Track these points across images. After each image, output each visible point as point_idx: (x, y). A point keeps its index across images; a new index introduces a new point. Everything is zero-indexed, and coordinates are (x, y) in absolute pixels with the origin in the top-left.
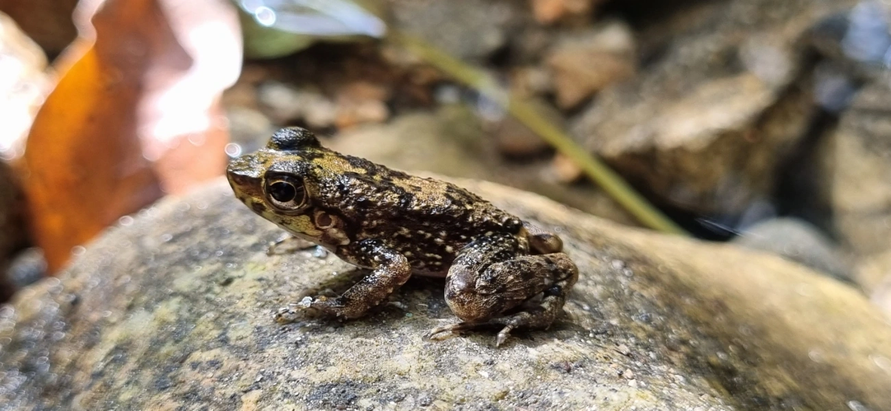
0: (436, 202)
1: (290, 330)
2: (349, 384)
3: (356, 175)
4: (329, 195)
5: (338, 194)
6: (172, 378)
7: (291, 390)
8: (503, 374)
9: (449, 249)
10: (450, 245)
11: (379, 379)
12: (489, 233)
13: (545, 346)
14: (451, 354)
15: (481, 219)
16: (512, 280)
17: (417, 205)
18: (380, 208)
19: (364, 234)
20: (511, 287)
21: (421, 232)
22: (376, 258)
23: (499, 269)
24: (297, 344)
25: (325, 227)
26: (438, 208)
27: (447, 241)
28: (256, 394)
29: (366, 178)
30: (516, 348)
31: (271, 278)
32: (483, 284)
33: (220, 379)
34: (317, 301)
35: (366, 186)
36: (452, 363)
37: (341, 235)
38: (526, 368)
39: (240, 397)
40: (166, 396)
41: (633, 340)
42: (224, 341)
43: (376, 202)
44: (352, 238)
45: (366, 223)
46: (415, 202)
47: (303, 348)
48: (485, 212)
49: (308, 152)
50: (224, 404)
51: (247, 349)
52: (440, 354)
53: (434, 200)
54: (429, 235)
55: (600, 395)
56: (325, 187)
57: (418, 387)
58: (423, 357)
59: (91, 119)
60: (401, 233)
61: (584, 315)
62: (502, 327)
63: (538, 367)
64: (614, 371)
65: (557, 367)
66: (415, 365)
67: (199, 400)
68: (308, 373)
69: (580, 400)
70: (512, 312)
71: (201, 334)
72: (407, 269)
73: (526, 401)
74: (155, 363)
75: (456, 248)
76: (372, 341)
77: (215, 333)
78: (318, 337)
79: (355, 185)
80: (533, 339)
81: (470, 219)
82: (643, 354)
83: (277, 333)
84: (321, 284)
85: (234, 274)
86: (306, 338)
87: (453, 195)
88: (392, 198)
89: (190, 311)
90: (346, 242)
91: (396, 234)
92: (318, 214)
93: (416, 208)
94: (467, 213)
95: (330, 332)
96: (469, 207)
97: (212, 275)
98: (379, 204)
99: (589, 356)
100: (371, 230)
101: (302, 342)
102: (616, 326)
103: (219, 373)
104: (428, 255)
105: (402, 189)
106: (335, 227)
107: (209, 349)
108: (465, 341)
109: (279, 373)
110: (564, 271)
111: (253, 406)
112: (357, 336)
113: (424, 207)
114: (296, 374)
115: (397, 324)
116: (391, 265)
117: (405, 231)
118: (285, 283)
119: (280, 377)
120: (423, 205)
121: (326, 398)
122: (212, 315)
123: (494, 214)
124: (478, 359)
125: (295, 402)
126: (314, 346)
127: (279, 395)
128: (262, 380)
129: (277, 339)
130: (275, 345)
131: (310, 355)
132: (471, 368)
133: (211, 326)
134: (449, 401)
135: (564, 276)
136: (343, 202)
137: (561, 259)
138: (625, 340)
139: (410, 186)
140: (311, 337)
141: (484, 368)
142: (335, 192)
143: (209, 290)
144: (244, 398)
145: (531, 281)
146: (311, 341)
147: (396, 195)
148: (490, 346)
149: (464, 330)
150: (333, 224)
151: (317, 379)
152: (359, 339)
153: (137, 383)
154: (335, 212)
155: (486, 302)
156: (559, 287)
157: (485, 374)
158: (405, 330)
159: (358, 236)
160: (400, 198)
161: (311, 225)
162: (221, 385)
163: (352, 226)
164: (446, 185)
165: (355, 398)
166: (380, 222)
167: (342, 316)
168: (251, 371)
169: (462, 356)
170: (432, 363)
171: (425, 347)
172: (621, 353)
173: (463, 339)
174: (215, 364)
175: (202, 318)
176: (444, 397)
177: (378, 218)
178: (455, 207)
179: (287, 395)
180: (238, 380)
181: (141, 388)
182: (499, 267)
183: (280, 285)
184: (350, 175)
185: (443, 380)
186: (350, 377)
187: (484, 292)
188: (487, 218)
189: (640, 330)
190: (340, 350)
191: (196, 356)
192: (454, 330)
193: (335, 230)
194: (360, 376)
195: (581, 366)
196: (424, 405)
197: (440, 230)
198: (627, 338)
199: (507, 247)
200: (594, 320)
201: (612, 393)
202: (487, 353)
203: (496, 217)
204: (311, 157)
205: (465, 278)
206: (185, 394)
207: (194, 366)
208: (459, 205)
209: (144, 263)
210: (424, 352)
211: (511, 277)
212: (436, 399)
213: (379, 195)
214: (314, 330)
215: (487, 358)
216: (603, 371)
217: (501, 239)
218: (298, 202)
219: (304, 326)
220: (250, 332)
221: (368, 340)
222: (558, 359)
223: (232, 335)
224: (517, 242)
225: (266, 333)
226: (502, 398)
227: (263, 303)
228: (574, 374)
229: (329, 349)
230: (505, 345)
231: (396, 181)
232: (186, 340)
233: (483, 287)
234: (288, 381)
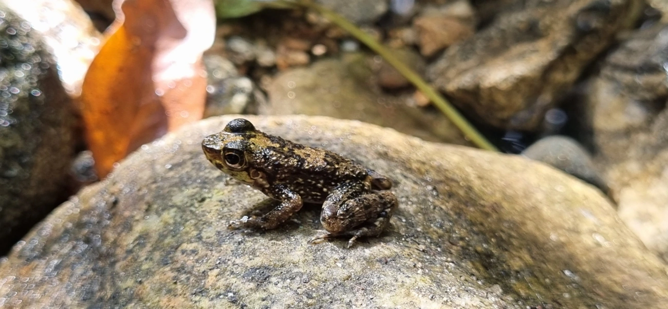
0: (318, 164)
1: (236, 234)
2: (266, 268)
3: (274, 149)
4: (258, 161)
5: (263, 160)
6: (171, 258)
7: (235, 270)
8: (349, 265)
9: (325, 190)
10: (326, 188)
11: (282, 266)
12: (348, 181)
13: (375, 248)
14: (322, 252)
15: (344, 173)
16: (358, 210)
17: (307, 166)
18: (286, 168)
19: (277, 182)
20: (357, 214)
21: (309, 180)
22: (283, 196)
23: (351, 204)
24: (239, 243)
25: (256, 178)
26: (320, 167)
27: (324, 186)
28: (216, 271)
29: (280, 150)
30: (358, 249)
31: (227, 200)
32: (342, 213)
33: (197, 261)
34: (250, 219)
35: (279, 155)
36: (322, 258)
37: (264, 182)
38: (363, 261)
39: (207, 272)
40: (167, 269)
41: (429, 240)
42: (200, 238)
43: (285, 164)
44: (270, 183)
45: (278, 176)
46: (306, 164)
47: (242, 246)
48: (346, 169)
49: (247, 134)
50: (199, 276)
51: (212, 244)
52: (316, 252)
53: (317, 162)
54: (314, 182)
55: (400, 280)
56: (256, 156)
57: (303, 271)
58: (307, 254)
59: (121, 70)
60: (298, 181)
61: (402, 225)
62: (351, 236)
63: (369, 261)
64: (412, 263)
65: (380, 261)
66: (302, 259)
67: (185, 272)
68: (244, 261)
69: (389, 282)
70: (357, 228)
71: (187, 233)
72: (300, 203)
73: (360, 281)
74: (162, 248)
75: (329, 190)
76: (280, 242)
77: (195, 233)
78: (251, 239)
79: (272, 155)
80: (369, 243)
81: (337, 174)
82: (433, 249)
83: (229, 235)
84: (254, 206)
85: (206, 195)
86: (244, 239)
87: (328, 159)
88: (293, 162)
89: (181, 217)
90: (267, 186)
91: (295, 182)
92: (252, 171)
93: (307, 167)
94: (336, 169)
95: (257, 236)
96: (337, 166)
97: (193, 196)
98: (286, 165)
99: (399, 254)
100: (281, 180)
101: (242, 242)
102: (420, 232)
103: (196, 257)
104: (313, 193)
105: (299, 156)
106: (261, 178)
107: (191, 242)
108: (331, 244)
109: (229, 260)
110: (390, 203)
111: (215, 278)
112: (272, 239)
113: (311, 167)
114: (238, 261)
115: (294, 233)
116: (292, 201)
117: (300, 180)
118: (234, 204)
119: (229, 262)
120: (311, 165)
121: (253, 276)
122: (193, 221)
123: (351, 170)
124: (336, 256)
125: (236, 277)
126: (248, 244)
127: (229, 273)
128: (219, 263)
129: (229, 239)
130: (227, 243)
131: (246, 249)
132: (332, 261)
133: (193, 228)
134: (319, 281)
135: (389, 205)
136: (266, 165)
137: (389, 195)
138: (424, 241)
139: (304, 153)
140: (247, 239)
141: (339, 261)
142: (262, 159)
143: (192, 205)
144: (209, 273)
145: (369, 210)
146: (247, 241)
147: (296, 160)
148: (344, 248)
149: (330, 238)
150: (260, 176)
151: (249, 264)
152: (273, 241)
153: (151, 259)
154: (262, 170)
155: (343, 223)
156: (386, 212)
157: (340, 265)
158: (298, 237)
159: (274, 183)
160: (298, 162)
161: (248, 177)
162: (197, 265)
163: (270, 178)
164: (325, 153)
165: (269, 277)
166: (287, 175)
167: (264, 228)
168: (214, 257)
169: (328, 254)
170: (311, 257)
171: (308, 248)
172: (419, 250)
173: (329, 243)
174: (194, 252)
175: (188, 223)
176: (316, 278)
177: (285, 173)
178: (328, 167)
179: (232, 273)
180: (207, 262)
181: (154, 263)
182: (351, 202)
183: (231, 206)
184: (269, 148)
185: (316, 268)
186: (266, 264)
187: (342, 217)
188: (347, 173)
189: (435, 233)
190: (262, 247)
191: (185, 246)
192: (325, 238)
193: (261, 180)
194: (272, 263)
195: (393, 260)
196: (305, 283)
197: (321, 180)
198: (426, 239)
199: (357, 189)
200: (408, 228)
201: (407, 278)
202: (342, 252)
203: (353, 172)
204: (249, 137)
205: (331, 210)
206: (178, 268)
207: (183, 252)
208: (331, 165)
209: (155, 182)
210: (307, 251)
211: (358, 209)
212: (312, 279)
213: (286, 160)
214: (249, 235)
215: (342, 255)
216: (405, 263)
217: (354, 184)
218: (241, 165)
219: (243, 232)
220: (214, 234)
221: (278, 242)
222: (381, 256)
223: (204, 235)
224: (364, 185)
225: (222, 235)
226: (348, 279)
227: (221, 216)
228: (389, 265)
229: (256, 246)
230: (354, 247)
231: (296, 151)
232: (179, 235)
233: (341, 215)
234: (234, 265)
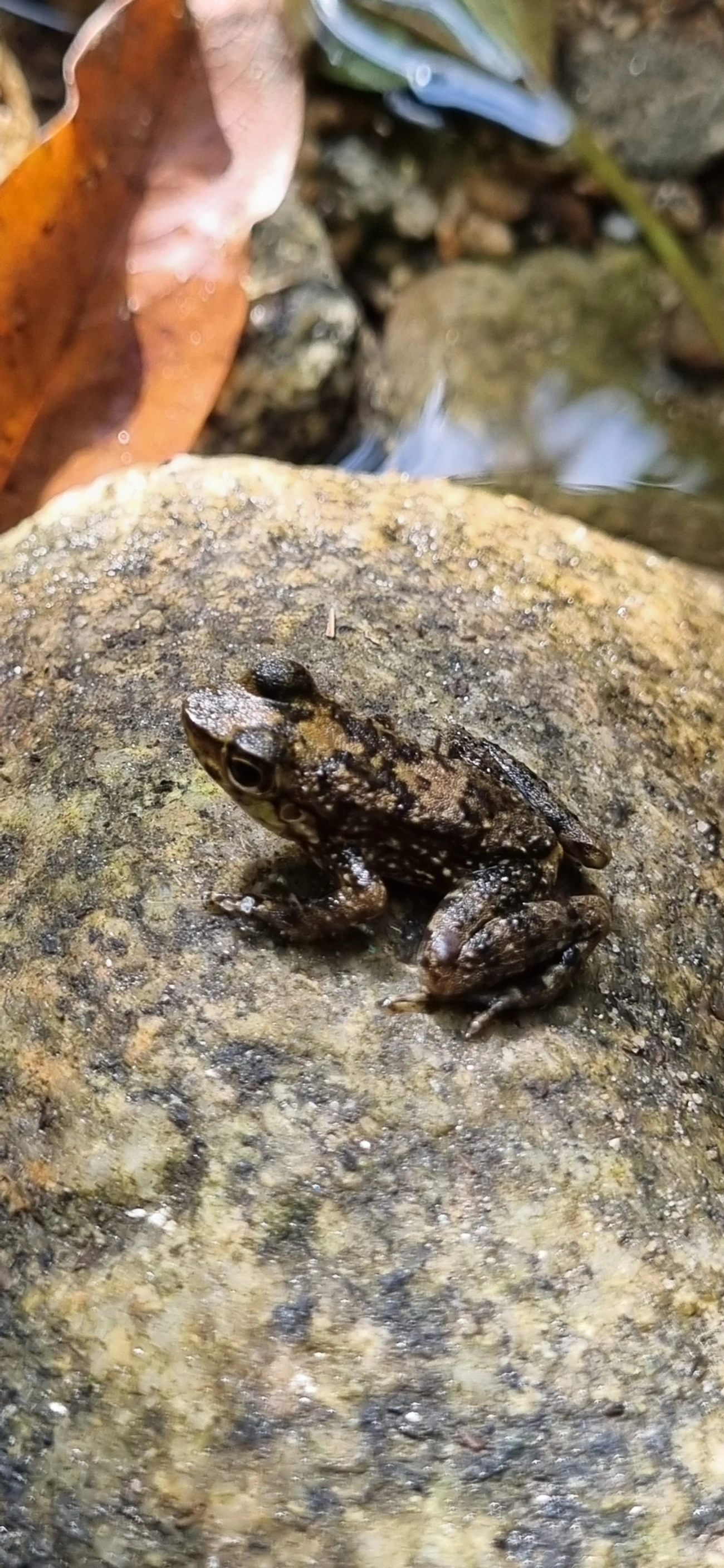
0: (444, 814)
1: (220, 927)
2: (269, 1050)
3: (349, 761)
4: (305, 788)
5: (316, 788)
6: (64, 939)
7: (197, 1034)
8: (458, 1094)
9: (447, 872)
10: (449, 868)
11: (307, 1055)
12: (505, 862)
13: (529, 1043)
14: (404, 1038)
15: (499, 844)
16: (511, 951)
17: (417, 816)
18: (368, 813)
19: (340, 838)
20: (506, 960)
21: (415, 847)
22: (346, 877)
23: (497, 932)
24: (223, 960)
25: (291, 821)
26: (447, 823)
27: (446, 864)
28: (156, 1023)
29: (361, 763)
30: (489, 1044)
31: (217, 817)
32: (470, 954)
33: (119, 974)
34: (261, 907)
35: (356, 781)
36: (401, 1055)
37: (309, 833)
38: (491, 1087)
39: (137, 1017)
40: (51, 968)
41: (661, 1013)
42: (138, 912)
43: (365, 805)
44: (323, 839)
45: (345, 828)
46: (416, 811)
47: (227, 969)
48: (507, 830)
49: (293, 705)
50: (117, 1021)
51: (161, 939)
52: (391, 1036)
53: (442, 809)
54: (424, 852)
55: (563, 1167)
56: (302, 776)
57: (349, 1087)
58: (370, 1035)
60: (389, 844)
61: (609, 963)
62: (483, 1008)
63: (505, 1085)
64: (603, 1106)
65: (532, 1089)
66: (355, 1047)
67: (87, 997)
68: (224, 1016)
69: (537, 1168)
70: (501, 988)
71: (112, 882)
72: (381, 904)
73: (472, 1146)
74: (47, 901)
75: (455, 873)
76: (314, 984)
77: (130, 889)
78: (252, 954)
79: (342, 777)
80: (518, 1024)
81: (484, 844)
82: (666, 1042)
83: (203, 927)
85: (175, 777)
86: (235, 953)
87: (471, 802)
88: (387, 801)
89: (107, 825)
90: (315, 841)
91: (381, 844)
92: (285, 807)
93: (416, 820)
94: (484, 833)
95: (267, 948)
96: (487, 824)
97: (144, 767)
98: (368, 807)
99: (581, 1070)
100: (347, 835)
101: (229, 958)
102: (648, 986)
103: (120, 964)
104: (418, 872)
105: (403, 785)
106: (304, 822)
107: (116, 915)
108: (428, 1019)
109: (190, 1002)
110: (590, 928)
111: (149, 1041)
112: (297, 970)
113: (426, 820)
114: (211, 1012)
115: (354, 964)
116: (362, 896)
117: (394, 843)
118: (233, 834)
119: (190, 1009)
120: (427, 816)
121: (237, 1064)
122: (132, 853)
123: (519, 833)
124: (434, 1061)
125: (197, 1056)
126: (243, 968)
127: (183, 1038)
128: (168, 1003)
129: (202, 938)
130: (196, 949)
131: (235, 982)
132: (421, 1073)
133: (127, 871)
134: (380, 1122)
135: (587, 935)
136: (321, 798)
137: (592, 908)
138: (650, 1014)
139: (420, 778)
140: (242, 951)
141: (437, 1074)
142: (314, 784)
143: (138, 795)
144: (140, 1022)
145: (537, 948)
146: (241, 958)
147: (393, 797)
148: (459, 1036)
149: (431, 1004)
150: (303, 818)
151: (235, 1029)
152: (300, 977)
153: (19, 921)
154: (310, 809)
155: (466, 981)
156: (576, 951)
157: (435, 1085)
158: (359, 978)
159: (331, 838)
160: (397, 803)
161: (273, 815)
162: (118, 986)
163: (325, 826)
164: (466, 779)
165: (271, 1078)
166: (364, 829)
167: (287, 936)
168: (159, 980)
169: (417, 1047)
170: (376, 1047)
171: (376, 1018)
172: (631, 1053)
173: (427, 1017)
174: (118, 946)
175: (118, 852)
176: (376, 1112)
177: (360, 824)
178: (467, 825)
179: (192, 1041)
180: (141, 987)
181: (22, 934)
182: (500, 927)
183: (225, 837)
184: (337, 755)
185: (382, 1084)
186: (273, 1038)
187: (468, 965)
188: (507, 843)
189: (681, 987)
190: (272, 987)
191: (99, 918)
192: (419, 1002)
193: (303, 827)
194: (285, 1041)
195: (563, 1092)
196: (348, 1121)
197: (442, 850)
198: (654, 1009)
199: (523, 886)
200: (620, 973)
201: (579, 1164)
202: (450, 1047)
203: (522, 839)
204: (297, 717)
205: (449, 943)
206: (73, 979)
207: (94, 936)
208: (472, 822)
209: (63, 673)
210: (372, 1026)
211: (510, 947)
212: (365, 1114)
213: (370, 795)
214: (252, 941)
215: (448, 1057)
216: (589, 1105)
217: (518, 873)
218: (262, 789)
219: (238, 927)
220: (171, 913)
221: (309, 982)
222: (538, 1074)
223: (151, 905)
224: (541, 873)
225: (188, 923)
226: (445, 1133)
227: (197, 863)
228: (551, 1102)
229: (259, 980)
230: (481, 1035)
231: (401, 770)
232: (92, 880)
233: (468, 959)
234: (199, 1020)
